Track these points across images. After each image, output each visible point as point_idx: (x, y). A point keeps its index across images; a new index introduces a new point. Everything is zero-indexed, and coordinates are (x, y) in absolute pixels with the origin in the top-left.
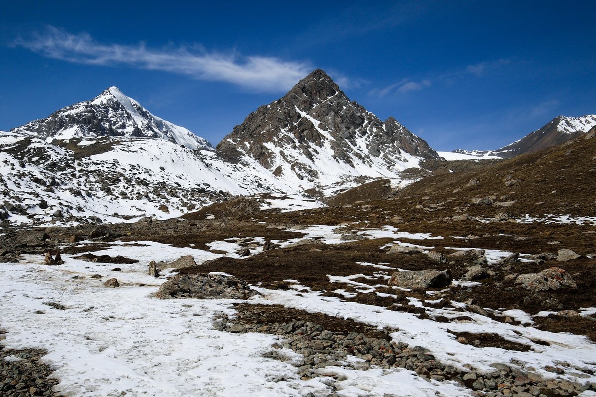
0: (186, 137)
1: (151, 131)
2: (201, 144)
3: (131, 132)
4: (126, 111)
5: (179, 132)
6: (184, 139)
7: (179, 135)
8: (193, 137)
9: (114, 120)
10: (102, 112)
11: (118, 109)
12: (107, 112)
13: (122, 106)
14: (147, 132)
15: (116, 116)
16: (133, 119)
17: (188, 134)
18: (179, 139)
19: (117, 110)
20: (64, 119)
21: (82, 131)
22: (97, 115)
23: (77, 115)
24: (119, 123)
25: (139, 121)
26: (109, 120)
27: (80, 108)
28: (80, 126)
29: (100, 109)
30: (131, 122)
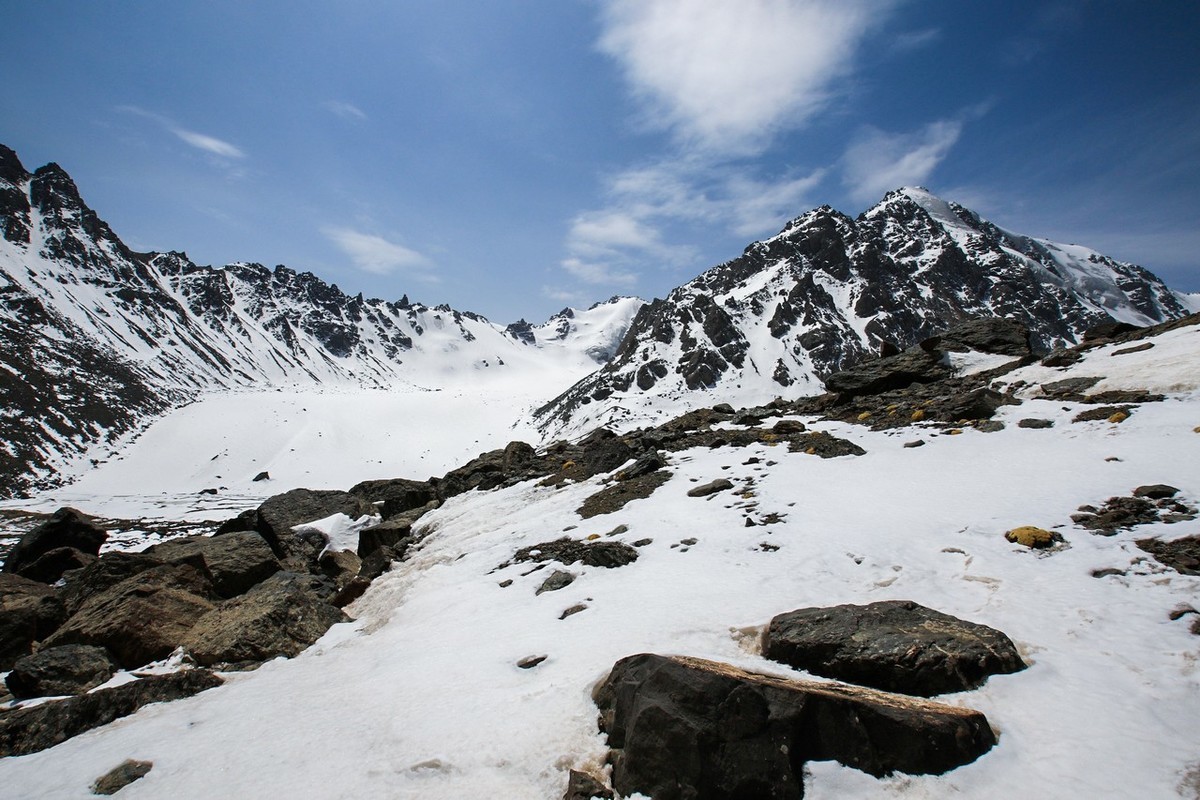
0: (1088, 265)
1: (991, 253)
2: (1128, 274)
3: (934, 260)
4: (930, 220)
5: (1069, 256)
6: (1082, 269)
7: (1069, 261)
8: (1107, 264)
9: (896, 241)
10: (867, 228)
11: (910, 217)
12: (882, 226)
13: (922, 209)
14: (982, 257)
15: (900, 231)
16: (948, 234)
17: (1093, 258)
18: (1071, 271)
19: (906, 219)
20: (764, 252)
21: (792, 270)
22: (842, 229)
23: (791, 238)
24: (907, 245)
25: (961, 237)
26: (883, 241)
27: (805, 223)
28: (791, 260)
29: (865, 222)
30: (940, 240)
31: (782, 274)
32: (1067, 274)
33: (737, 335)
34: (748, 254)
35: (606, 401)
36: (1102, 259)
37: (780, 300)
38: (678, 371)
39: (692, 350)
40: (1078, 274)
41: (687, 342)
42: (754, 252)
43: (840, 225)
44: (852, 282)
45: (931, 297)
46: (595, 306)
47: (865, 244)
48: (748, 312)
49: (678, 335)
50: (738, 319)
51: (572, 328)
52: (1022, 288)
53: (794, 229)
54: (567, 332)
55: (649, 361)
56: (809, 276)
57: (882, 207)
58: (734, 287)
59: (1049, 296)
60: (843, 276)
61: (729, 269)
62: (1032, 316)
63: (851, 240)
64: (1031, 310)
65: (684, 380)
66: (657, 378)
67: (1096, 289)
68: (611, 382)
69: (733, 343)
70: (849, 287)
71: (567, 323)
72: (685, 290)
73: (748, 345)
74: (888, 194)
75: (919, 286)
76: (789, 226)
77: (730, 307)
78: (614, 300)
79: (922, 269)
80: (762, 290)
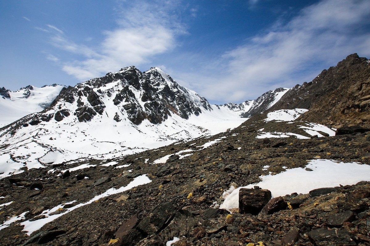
0: (195, 96)
1: (176, 89)
2: (202, 99)
3: (163, 88)
4: (162, 77)
5: (191, 93)
9: (153, 81)
10: (146, 76)
11: (157, 76)
12: (150, 76)
13: (160, 74)
14: (174, 90)
15: (154, 79)
16: (166, 82)
17: (196, 94)
18: (191, 96)
20: (113, 76)
21: (122, 84)
22: (138, 74)
23: (122, 73)
24: (156, 83)
25: (169, 83)
26: (150, 80)
27: (127, 70)
28: (122, 81)
29: (145, 74)
30: (164, 83)
31: (119, 84)
32: (191, 97)
33: (101, 103)
34: (107, 76)
35: (37, 126)
36: (198, 95)
37: (118, 93)
38: (75, 114)
39: (82, 106)
40: (193, 98)
41: (80, 103)
42: (109, 76)
43: (137, 73)
44: (141, 91)
45: (162, 98)
46: (45, 86)
47: (145, 80)
48: (106, 95)
49: (76, 100)
50: (102, 97)
51: (31, 94)
52: (182, 99)
53: (123, 71)
54: (29, 96)
55: (61, 110)
56: (128, 87)
57: (150, 71)
58: (101, 86)
59: (188, 102)
60: (138, 88)
61: (100, 80)
62: (184, 107)
63: (141, 78)
64: (184, 105)
65: (77, 118)
66: (65, 116)
67: (196, 101)
68: (41, 117)
69: (99, 105)
70: (140, 92)
71: (29, 92)
72: (82, 84)
73: (105, 107)
74: (151, 68)
75: (159, 95)
76: (122, 70)
77: (99, 92)
78: (54, 85)
79: (160, 90)
80: (112, 89)
